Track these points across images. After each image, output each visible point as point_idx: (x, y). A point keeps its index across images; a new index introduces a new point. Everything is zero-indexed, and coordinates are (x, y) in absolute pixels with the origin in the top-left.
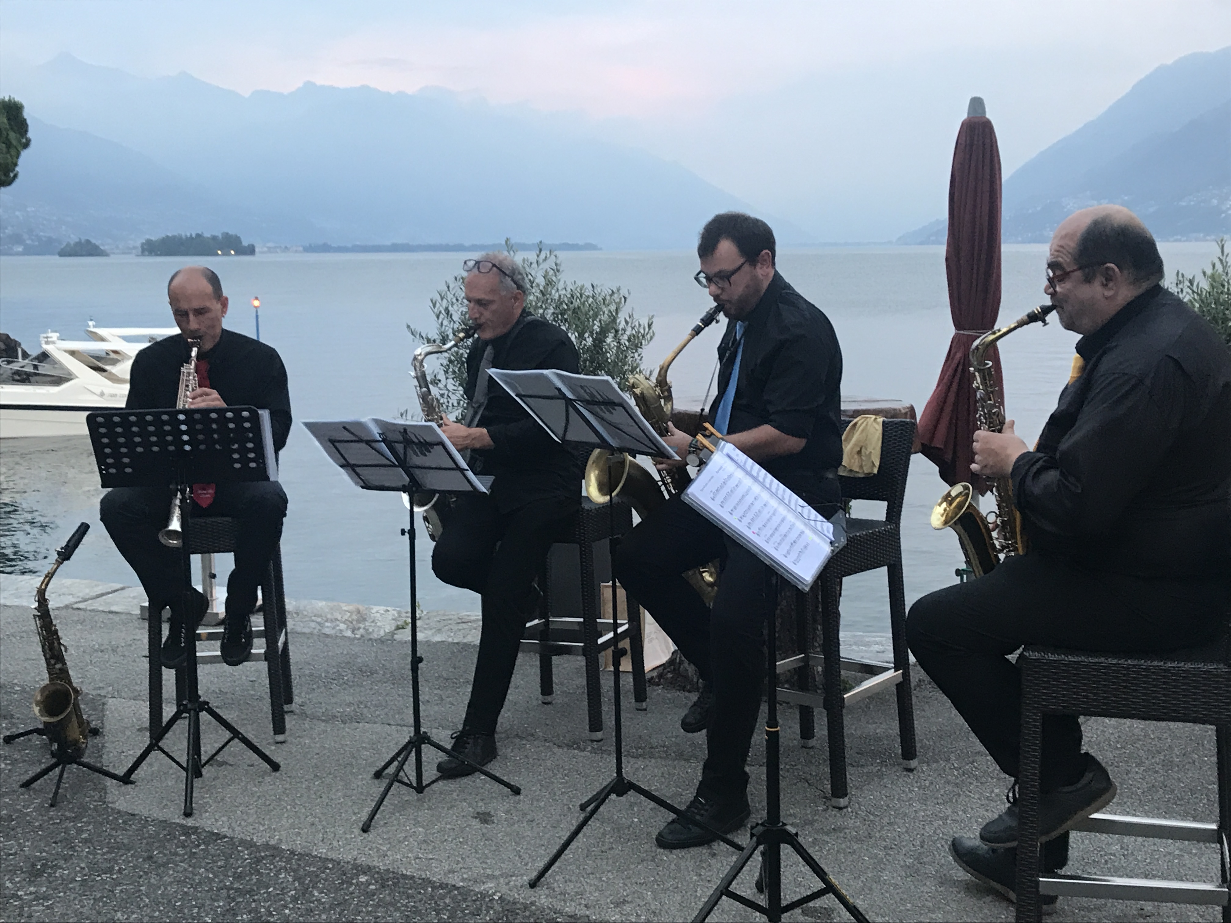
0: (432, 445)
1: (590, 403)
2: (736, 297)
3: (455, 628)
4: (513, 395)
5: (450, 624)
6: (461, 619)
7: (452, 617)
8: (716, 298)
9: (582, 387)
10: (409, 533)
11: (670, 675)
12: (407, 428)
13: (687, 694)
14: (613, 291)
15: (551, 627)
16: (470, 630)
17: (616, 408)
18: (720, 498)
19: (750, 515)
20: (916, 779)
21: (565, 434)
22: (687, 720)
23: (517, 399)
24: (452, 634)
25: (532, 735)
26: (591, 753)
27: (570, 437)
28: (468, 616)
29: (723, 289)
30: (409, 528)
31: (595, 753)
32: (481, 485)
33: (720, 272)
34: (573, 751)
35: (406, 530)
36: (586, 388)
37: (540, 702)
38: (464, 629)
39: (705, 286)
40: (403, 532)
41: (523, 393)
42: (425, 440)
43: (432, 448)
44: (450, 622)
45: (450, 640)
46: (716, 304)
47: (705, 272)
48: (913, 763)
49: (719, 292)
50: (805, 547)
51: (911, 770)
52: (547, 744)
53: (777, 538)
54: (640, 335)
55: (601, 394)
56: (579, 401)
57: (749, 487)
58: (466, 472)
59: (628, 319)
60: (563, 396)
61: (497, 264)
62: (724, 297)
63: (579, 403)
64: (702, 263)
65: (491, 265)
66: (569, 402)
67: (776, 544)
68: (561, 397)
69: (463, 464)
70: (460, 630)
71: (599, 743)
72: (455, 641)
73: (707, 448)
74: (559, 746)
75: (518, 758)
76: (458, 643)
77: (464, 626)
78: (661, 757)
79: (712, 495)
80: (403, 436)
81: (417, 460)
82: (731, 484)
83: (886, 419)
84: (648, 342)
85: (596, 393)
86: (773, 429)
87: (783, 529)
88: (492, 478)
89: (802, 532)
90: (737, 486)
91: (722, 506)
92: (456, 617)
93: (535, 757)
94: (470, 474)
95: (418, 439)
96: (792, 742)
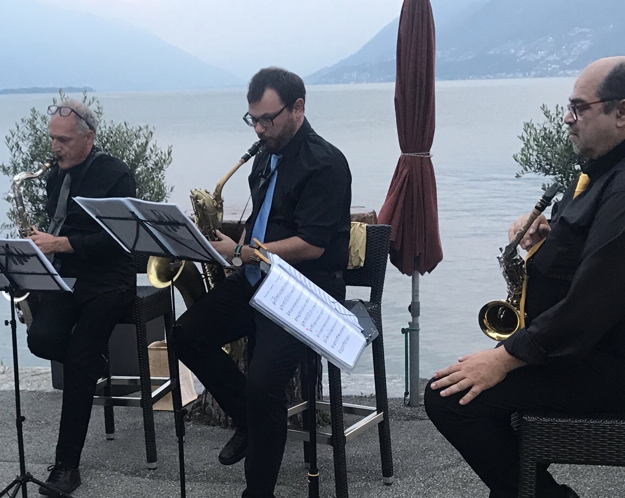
0: (28, 256)
1: (158, 223)
2: (277, 134)
3: (31, 379)
4: (94, 217)
5: (27, 376)
6: (34, 372)
7: (27, 371)
8: (260, 135)
9: (152, 211)
10: (11, 323)
11: (198, 414)
12: (9, 244)
13: (212, 428)
14: (140, 127)
15: (112, 383)
16: (43, 381)
17: (180, 227)
18: (279, 302)
19: (303, 315)
20: (394, 492)
21: (134, 246)
22: (224, 456)
23: (97, 220)
24: (29, 385)
25: (104, 466)
26: (150, 479)
27: (138, 248)
28: (39, 369)
29: (266, 128)
30: (11, 319)
31: (154, 479)
32: (67, 285)
33: (265, 115)
34: (137, 478)
35: (9, 321)
36: (156, 212)
37: (105, 438)
38: (37, 380)
39: (251, 125)
40: (6, 323)
41: (101, 215)
42: (23, 253)
43: (29, 258)
44: (26, 375)
45: (28, 389)
46: (260, 139)
47: (251, 114)
48: (391, 479)
49: (263, 130)
50: (347, 339)
51: (389, 484)
52: (116, 473)
53: (325, 332)
54: (162, 160)
55: (168, 216)
56: (148, 221)
57: (301, 292)
58: (55, 276)
59: (153, 149)
60: (136, 218)
61: (75, 110)
62: (267, 134)
63: (148, 223)
64: (250, 106)
65: (70, 110)
66: (140, 222)
67: (325, 337)
68: (134, 218)
69: (53, 270)
70: (35, 381)
71: (155, 471)
72: (33, 390)
73: (263, 261)
74: (126, 474)
75: (96, 486)
76: (35, 391)
77: (38, 377)
78: (203, 481)
79: (273, 300)
80: (5, 250)
81: (15, 267)
82: (288, 290)
83: (368, 225)
84: (168, 166)
85: (162, 215)
86: (301, 240)
87: (329, 325)
88: (75, 280)
89: (344, 327)
90: (292, 291)
91: (282, 309)
92: (30, 371)
93: (109, 484)
94: (59, 278)
95: (17, 251)
96: (298, 465)
